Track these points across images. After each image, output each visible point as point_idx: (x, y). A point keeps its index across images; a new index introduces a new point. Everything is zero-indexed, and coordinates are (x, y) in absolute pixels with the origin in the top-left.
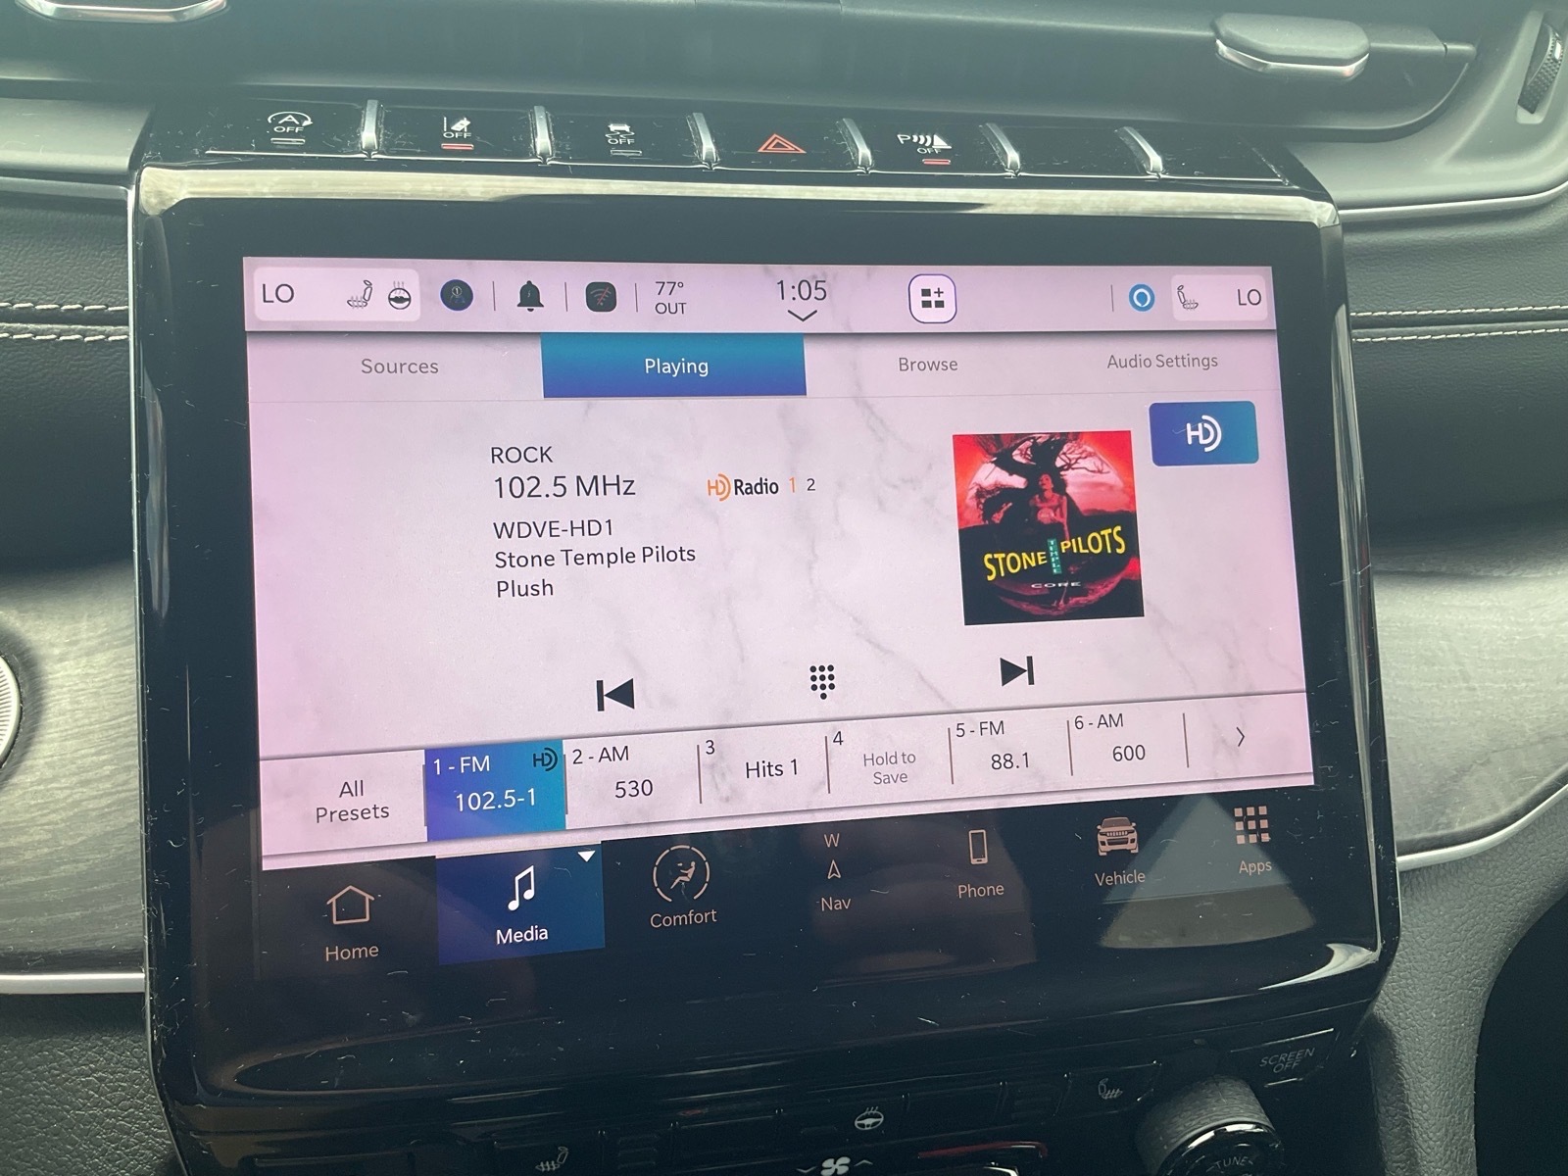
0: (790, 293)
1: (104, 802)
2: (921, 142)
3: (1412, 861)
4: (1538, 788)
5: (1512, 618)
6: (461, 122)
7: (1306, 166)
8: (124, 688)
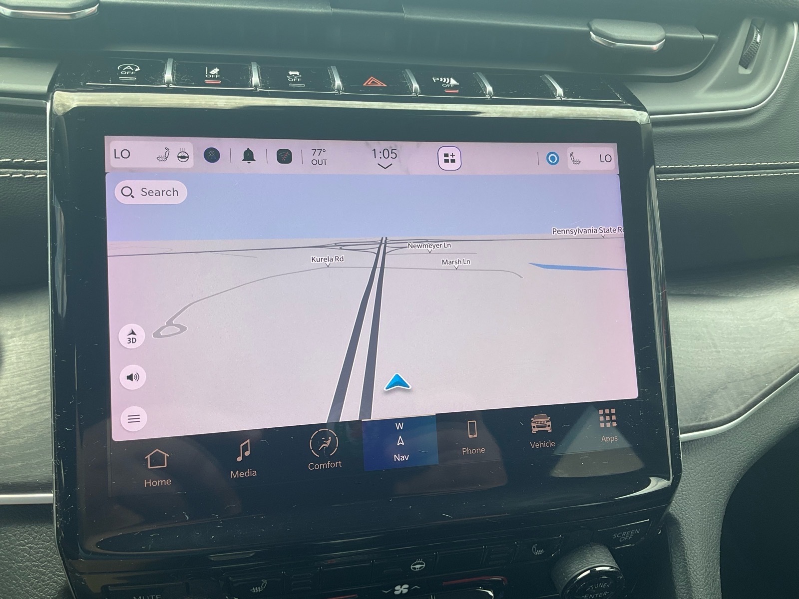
0: (379, 155)
1: (34, 408)
2: (444, 81)
3: (688, 437)
4: (751, 401)
5: (738, 317)
6: (215, 70)
7: (634, 94)
8: (43, 351)
